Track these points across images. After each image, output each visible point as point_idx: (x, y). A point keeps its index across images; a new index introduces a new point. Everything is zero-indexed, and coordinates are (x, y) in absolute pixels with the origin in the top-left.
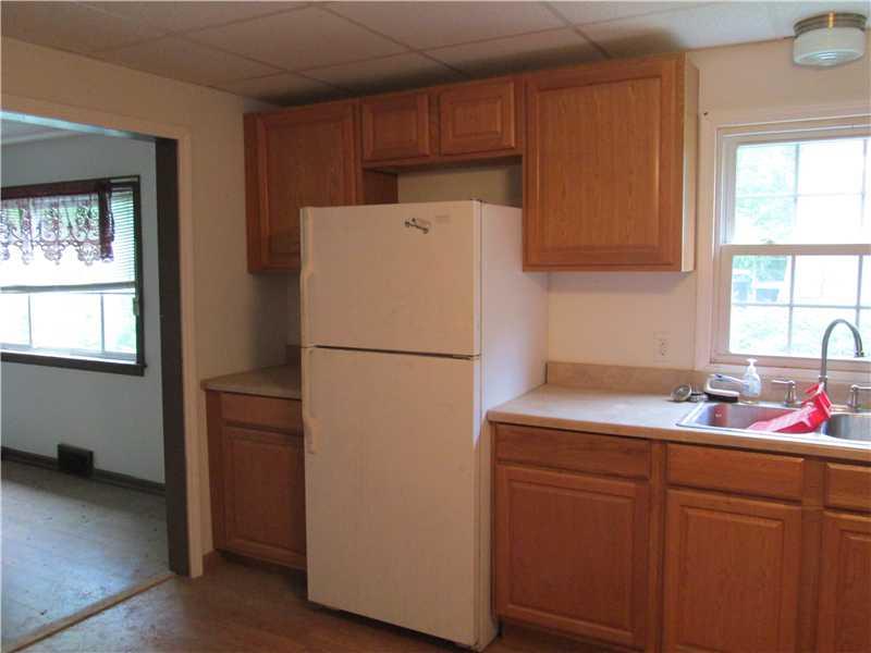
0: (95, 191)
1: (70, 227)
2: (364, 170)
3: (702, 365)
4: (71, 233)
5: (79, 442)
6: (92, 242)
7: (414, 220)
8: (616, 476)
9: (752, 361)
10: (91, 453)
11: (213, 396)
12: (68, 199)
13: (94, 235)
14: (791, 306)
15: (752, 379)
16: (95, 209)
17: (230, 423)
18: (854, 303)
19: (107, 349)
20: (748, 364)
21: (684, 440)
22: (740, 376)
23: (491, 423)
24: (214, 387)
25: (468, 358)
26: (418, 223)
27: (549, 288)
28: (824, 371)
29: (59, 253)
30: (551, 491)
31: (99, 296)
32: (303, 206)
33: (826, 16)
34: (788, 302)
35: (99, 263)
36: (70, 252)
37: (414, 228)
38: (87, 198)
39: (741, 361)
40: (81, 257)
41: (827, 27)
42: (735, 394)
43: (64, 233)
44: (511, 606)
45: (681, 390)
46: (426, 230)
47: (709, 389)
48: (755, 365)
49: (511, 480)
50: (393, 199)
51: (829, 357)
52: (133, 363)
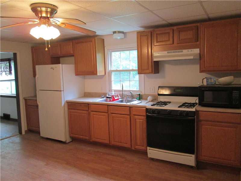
0: (8, 61)
1: (4, 68)
2: (51, 57)
3: (107, 91)
4: (4, 69)
5: (8, 113)
6: (8, 71)
8: (84, 110)
9: (113, 91)
10: (9, 115)
11: (26, 100)
12: (3, 62)
13: (8, 70)
14: (120, 81)
15: (113, 94)
16: (8, 64)
17: (29, 105)
18: (129, 80)
19: (12, 93)
21: (92, 103)
23: (67, 102)
24: (26, 99)
25: (61, 91)
27: (84, 79)
29: (2, 74)
30: (75, 113)
31: (10, 82)
32: (36, 65)
35: (9, 76)
36: (4, 73)
37: (52, 69)
38: (6, 62)
40: (6, 74)
42: (110, 96)
43: (3, 69)
44: (72, 135)
45: (102, 96)
46: (54, 69)
47: (107, 96)
48: (114, 91)
49: (70, 112)
50: (59, 63)
52: (16, 96)
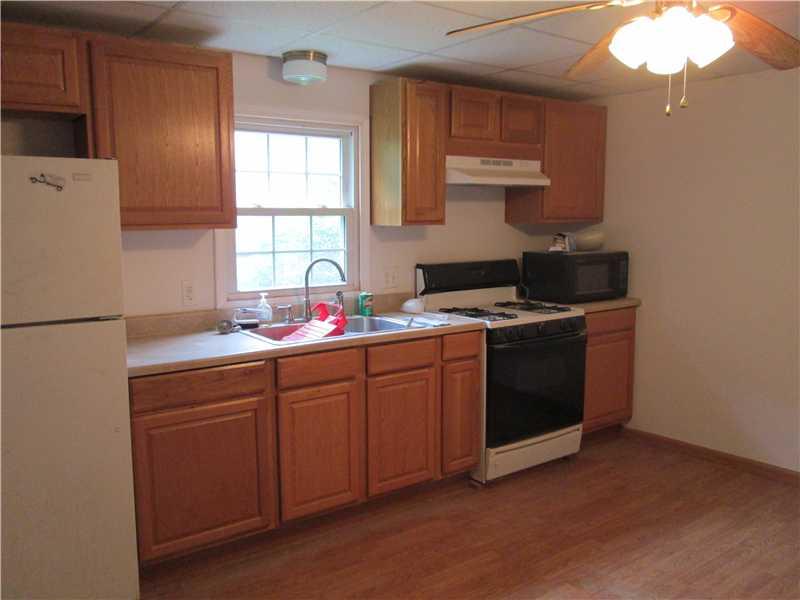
7: (42, 175)
9: (263, 295)
14: (274, 253)
15: (264, 308)
18: (309, 249)
20: (260, 297)
21: (290, 354)
22: (256, 306)
26: (48, 179)
28: (307, 296)
33: (309, 52)
34: (271, 250)
37: (44, 186)
39: (255, 296)
41: (309, 59)
42: (256, 321)
45: (225, 324)
46: (60, 188)
47: (239, 321)
48: (266, 297)
49: (148, 429)
51: (310, 285)
